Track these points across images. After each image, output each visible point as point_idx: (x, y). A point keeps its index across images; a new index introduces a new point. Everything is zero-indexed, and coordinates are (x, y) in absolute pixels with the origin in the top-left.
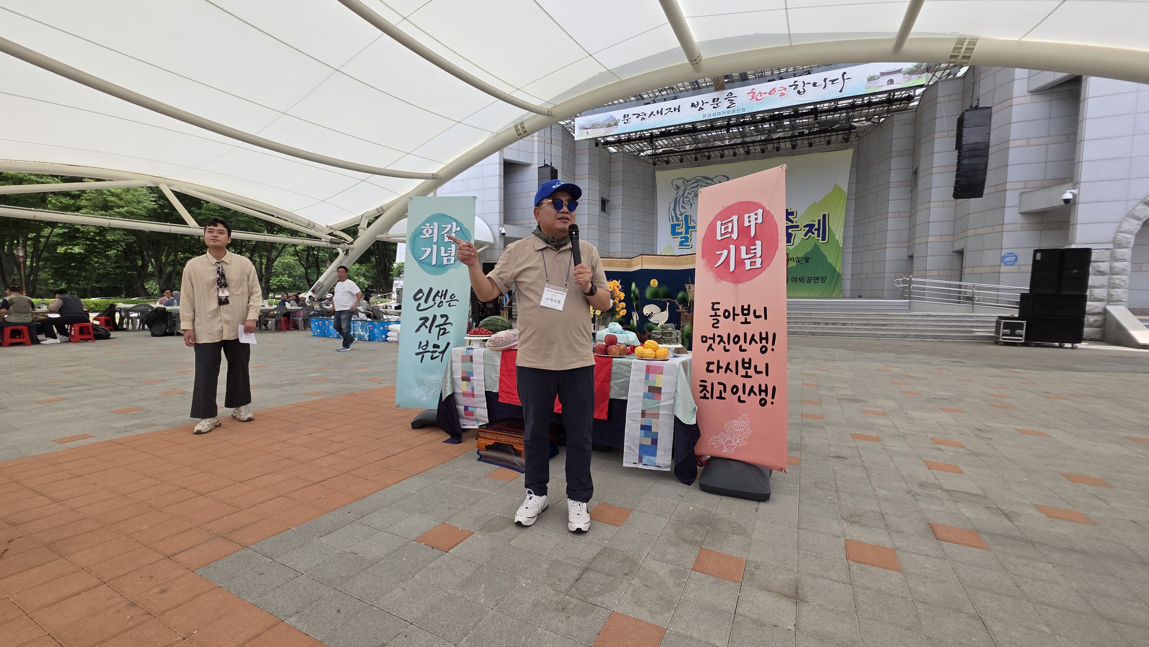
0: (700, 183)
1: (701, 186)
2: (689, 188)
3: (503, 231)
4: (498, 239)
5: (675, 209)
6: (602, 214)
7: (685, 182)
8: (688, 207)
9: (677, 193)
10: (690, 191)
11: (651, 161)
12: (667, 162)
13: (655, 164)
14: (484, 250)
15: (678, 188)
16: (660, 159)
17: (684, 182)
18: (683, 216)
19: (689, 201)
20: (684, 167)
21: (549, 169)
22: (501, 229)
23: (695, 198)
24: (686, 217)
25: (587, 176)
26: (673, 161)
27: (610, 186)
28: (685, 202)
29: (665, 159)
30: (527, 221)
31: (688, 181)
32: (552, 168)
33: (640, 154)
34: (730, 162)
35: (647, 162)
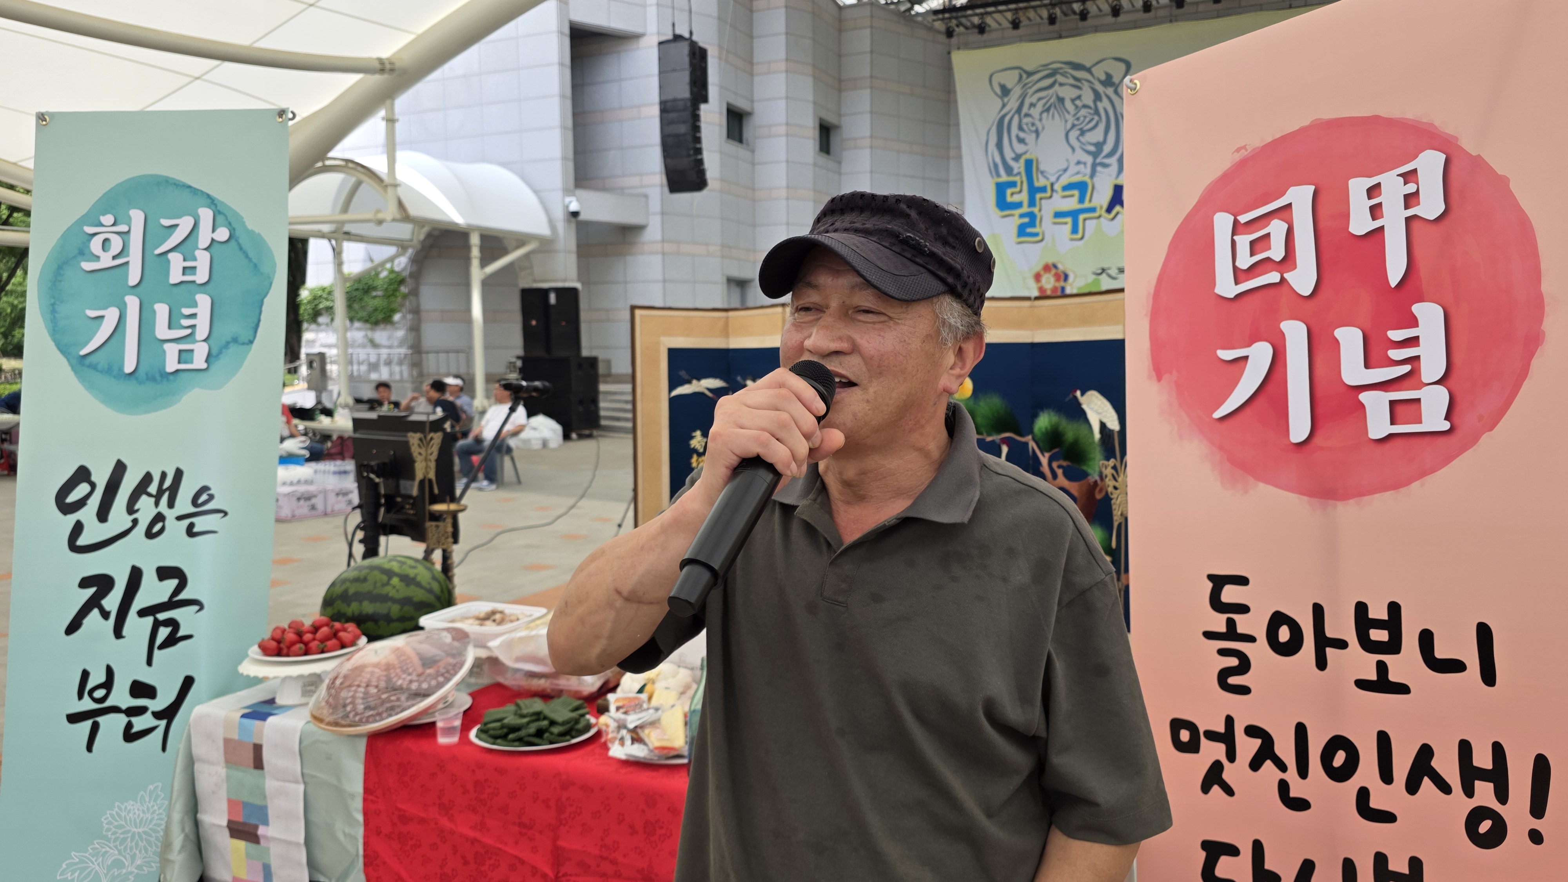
0: (1059, 78)
1: (1061, 85)
2: (1031, 91)
3: (574, 207)
4: (561, 226)
5: (999, 146)
6: (823, 159)
7: (1024, 76)
8: (1030, 138)
9: (1004, 106)
10: (1034, 99)
11: (939, 25)
12: (981, 29)
13: (949, 33)
14: (527, 256)
15: (1005, 91)
16: (964, 20)
17: (1021, 77)
18: (1022, 161)
19: (1033, 124)
20: (1021, 39)
21: (685, 48)
22: (568, 199)
23: (1045, 115)
24: (1029, 164)
25: (783, 66)
26: (993, 24)
27: (840, 90)
28: (1025, 127)
29: (976, 20)
30: (634, 181)
31: (1030, 74)
32: (693, 45)
33: (912, 8)
34: (1134, 25)
35: (930, 29)
